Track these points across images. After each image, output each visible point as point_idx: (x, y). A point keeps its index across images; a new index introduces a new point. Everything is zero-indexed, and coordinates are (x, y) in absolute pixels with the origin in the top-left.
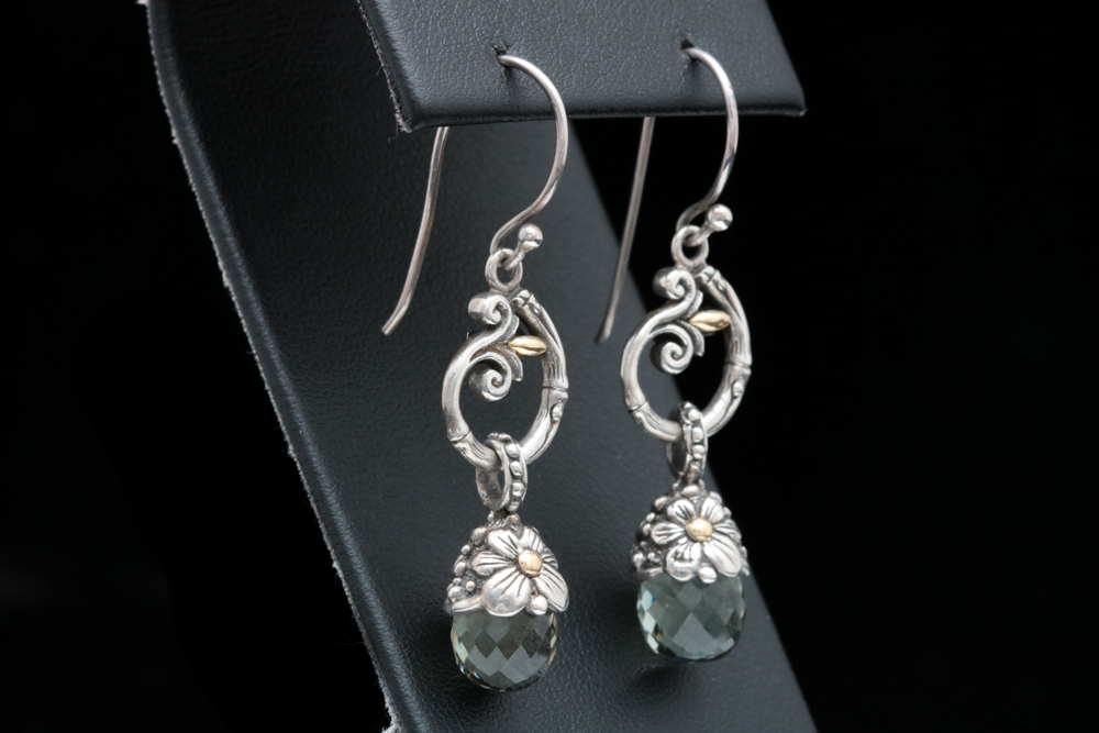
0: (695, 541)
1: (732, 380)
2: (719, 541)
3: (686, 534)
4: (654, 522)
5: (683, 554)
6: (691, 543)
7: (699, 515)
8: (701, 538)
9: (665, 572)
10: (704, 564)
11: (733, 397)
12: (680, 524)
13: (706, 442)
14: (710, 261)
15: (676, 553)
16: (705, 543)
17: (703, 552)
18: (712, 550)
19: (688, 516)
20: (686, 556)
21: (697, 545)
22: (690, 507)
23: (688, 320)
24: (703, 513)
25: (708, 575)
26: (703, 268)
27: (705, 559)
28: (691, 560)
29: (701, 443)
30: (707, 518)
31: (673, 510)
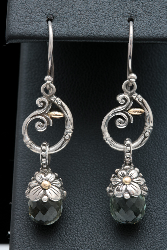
0: (124, 185)
1: (145, 132)
2: (133, 185)
3: (122, 182)
4: (114, 177)
5: (119, 189)
6: (123, 185)
7: (127, 176)
8: (126, 184)
9: (114, 194)
10: (126, 192)
11: (145, 137)
12: (121, 179)
13: (131, 152)
14: (137, 92)
15: (117, 188)
16: (128, 185)
17: (126, 188)
18: (130, 188)
19: (124, 176)
20: (121, 189)
21: (125, 186)
22: (125, 173)
23: (127, 111)
24: (129, 175)
25: (127, 196)
26: (134, 93)
27: (127, 191)
28: (122, 191)
29: (130, 152)
30: (130, 177)
31: (120, 173)
